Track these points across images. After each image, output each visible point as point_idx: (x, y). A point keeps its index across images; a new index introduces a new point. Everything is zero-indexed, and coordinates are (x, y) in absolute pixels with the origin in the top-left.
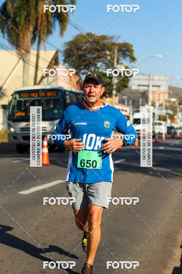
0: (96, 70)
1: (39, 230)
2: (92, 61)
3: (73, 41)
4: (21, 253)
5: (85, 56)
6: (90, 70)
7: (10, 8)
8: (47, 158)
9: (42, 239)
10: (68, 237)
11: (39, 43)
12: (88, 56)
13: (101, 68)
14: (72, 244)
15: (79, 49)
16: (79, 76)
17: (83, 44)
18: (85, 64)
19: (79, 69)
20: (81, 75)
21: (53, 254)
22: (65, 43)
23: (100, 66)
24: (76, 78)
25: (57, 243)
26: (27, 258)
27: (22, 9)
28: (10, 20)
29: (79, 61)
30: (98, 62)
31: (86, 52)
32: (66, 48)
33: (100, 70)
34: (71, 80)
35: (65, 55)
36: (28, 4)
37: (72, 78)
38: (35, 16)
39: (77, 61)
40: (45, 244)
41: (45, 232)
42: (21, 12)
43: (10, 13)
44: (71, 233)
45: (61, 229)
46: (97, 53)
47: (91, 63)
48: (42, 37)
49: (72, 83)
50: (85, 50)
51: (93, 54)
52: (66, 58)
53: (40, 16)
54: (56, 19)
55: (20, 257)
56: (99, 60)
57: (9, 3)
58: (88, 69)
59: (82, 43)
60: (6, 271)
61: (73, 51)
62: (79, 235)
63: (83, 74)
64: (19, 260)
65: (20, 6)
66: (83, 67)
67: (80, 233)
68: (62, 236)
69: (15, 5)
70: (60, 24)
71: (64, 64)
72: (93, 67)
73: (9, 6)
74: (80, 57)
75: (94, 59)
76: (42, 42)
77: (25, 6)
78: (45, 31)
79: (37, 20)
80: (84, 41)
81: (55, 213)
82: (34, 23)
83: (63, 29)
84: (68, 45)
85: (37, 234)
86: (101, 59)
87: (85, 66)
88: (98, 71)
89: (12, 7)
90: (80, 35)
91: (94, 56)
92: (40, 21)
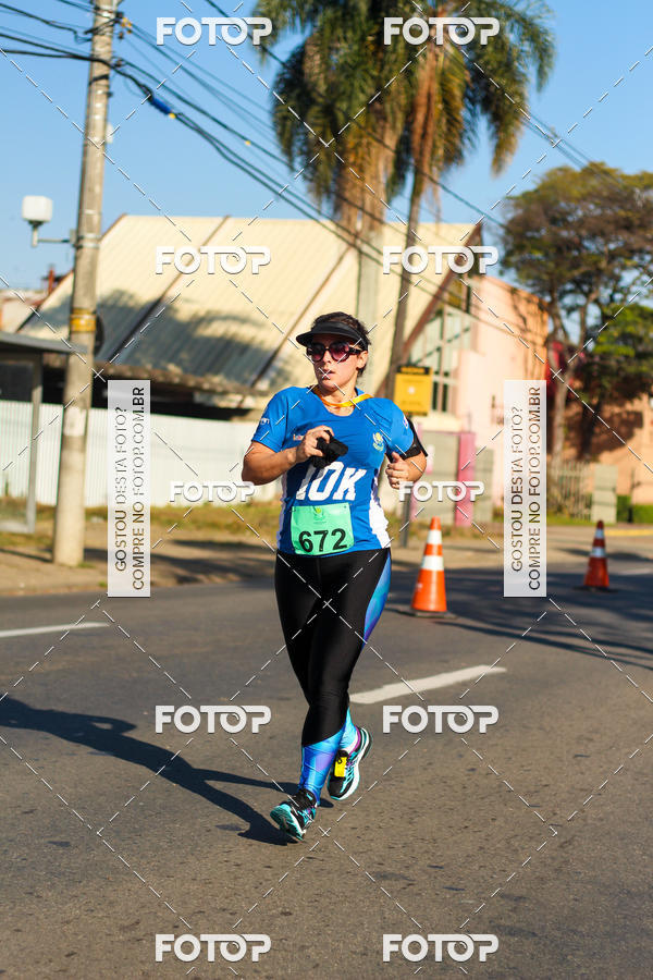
0: (618, 296)
1: (415, 820)
2: (603, 264)
3: (536, 191)
4: (353, 891)
5: (579, 247)
6: (593, 296)
7: (316, 71)
8: (438, 592)
9: (427, 852)
10: (523, 849)
11: (416, 192)
12: (590, 245)
13: (634, 289)
14: (537, 874)
15: (557, 220)
16: (555, 316)
17: (573, 205)
18: (576, 273)
19: (556, 295)
20: (563, 313)
21: (470, 902)
22: (509, 198)
23: (634, 283)
24: (543, 323)
25: (485, 867)
26: (376, 908)
27: (359, 73)
28: (315, 110)
29: (557, 265)
30: (624, 267)
31: (584, 232)
32: (510, 216)
33: (631, 299)
34: (525, 330)
35: (505, 242)
36: (381, 55)
37: (531, 322)
38: (403, 100)
39: (551, 265)
40: (441, 868)
41: (439, 829)
42: (352, 85)
43: (315, 84)
44: (531, 838)
45: (497, 823)
46: (623, 237)
47: (599, 272)
48: (426, 169)
49: (529, 336)
50: (581, 223)
51: (608, 241)
52: (509, 254)
53: (422, 100)
54: (478, 108)
55: (353, 905)
56: (629, 263)
57: (311, 50)
58: (587, 295)
59: (568, 199)
60: (303, 947)
61: (538, 230)
62: (561, 846)
63: (570, 310)
64: (349, 915)
65: (349, 61)
66: (569, 287)
67: (563, 840)
68: (498, 845)
69: (335, 58)
70: (493, 129)
71: (501, 273)
72: (606, 286)
73: (314, 65)
74: (561, 249)
75: (612, 256)
76: (427, 187)
77: (370, 64)
78: (441, 152)
79: (410, 112)
80: (576, 191)
81: (473, 770)
82: (399, 125)
83: (502, 148)
84: (517, 206)
85: (411, 832)
86: (636, 259)
87: (578, 283)
88: (623, 300)
89: (323, 66)
90: (564, 170)
91: (612, 246)
92: (420, 117)
